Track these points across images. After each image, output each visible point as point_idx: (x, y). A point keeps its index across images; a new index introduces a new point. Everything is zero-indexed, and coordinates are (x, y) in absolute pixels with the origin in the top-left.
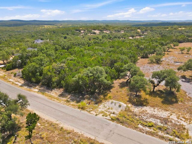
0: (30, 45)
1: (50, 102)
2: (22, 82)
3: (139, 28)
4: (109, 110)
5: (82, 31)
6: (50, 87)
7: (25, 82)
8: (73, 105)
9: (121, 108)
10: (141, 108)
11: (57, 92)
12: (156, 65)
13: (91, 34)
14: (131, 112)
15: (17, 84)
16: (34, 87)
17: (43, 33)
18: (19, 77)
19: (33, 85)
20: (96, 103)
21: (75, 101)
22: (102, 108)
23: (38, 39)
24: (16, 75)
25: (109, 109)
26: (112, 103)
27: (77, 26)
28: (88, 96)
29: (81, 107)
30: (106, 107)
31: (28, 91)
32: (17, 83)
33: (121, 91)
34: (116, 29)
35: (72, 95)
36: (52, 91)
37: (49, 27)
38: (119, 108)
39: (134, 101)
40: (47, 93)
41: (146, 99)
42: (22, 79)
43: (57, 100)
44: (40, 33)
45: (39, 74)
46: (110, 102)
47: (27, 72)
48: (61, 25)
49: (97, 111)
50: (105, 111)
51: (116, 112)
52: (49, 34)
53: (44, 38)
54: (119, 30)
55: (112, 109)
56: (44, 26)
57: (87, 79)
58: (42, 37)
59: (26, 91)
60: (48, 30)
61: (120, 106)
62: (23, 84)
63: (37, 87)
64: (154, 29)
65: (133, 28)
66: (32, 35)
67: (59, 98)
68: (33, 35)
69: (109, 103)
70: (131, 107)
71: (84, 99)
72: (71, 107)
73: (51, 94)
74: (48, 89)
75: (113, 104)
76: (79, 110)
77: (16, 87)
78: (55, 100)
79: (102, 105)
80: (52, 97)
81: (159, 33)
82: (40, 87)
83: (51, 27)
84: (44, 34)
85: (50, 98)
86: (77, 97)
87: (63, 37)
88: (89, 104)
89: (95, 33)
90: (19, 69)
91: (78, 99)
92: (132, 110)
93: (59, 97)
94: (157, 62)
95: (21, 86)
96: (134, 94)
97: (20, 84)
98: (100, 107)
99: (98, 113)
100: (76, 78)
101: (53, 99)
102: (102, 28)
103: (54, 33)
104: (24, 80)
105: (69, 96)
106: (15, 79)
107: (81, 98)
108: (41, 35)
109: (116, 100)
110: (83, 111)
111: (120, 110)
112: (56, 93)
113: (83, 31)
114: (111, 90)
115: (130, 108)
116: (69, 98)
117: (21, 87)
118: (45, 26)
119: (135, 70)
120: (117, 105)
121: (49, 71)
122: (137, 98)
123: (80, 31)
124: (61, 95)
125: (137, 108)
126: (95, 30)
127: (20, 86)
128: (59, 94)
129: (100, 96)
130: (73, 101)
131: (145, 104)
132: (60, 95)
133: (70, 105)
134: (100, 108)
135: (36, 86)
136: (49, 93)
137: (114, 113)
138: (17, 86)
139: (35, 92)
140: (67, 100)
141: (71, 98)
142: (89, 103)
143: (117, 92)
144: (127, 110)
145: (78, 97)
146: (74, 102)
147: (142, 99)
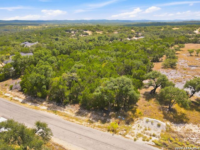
0: (20, 49)
1: (69, 124)
2: (23, 97)
3: (132, 28)
4: (146, 132)
5: (72, 32)
6: (62, 103)
7: (26, 97)
8: (99, 127)
9: (161, 127)
10: (183, 127)
11: (73, 110)
12: (172, 71)
13: (83, 35)
14: (174, 132)
15: (17, 101)
16: (40, 103)
17: (29, 34)
18: (17, 90)
19: (39, 101)
20: (128, 123)
21: (100, 121)
22: (136, 128)
23: (26, 42)
24: (13, 88)
25: (146, 130)
26: (147, 122)
27: (65, 27)
28: (113, 113)
29: (110, 129)
30: (141, 127)
31: (35, 110)
32: (16, 98)
33: (149, 105)
34: (108, 29)
35: (92, 113)
36: (65, 108)
37: (33, 28)
38: (158, 128)
39: (171, 118)
40: (59, 110)
41: (184, 114)
42: (22, 93)
43: (76, 120)
44: (25, 35)
45: (45, 87)
46: (145, 121)
47: (30, 85)
48: (46, 25)
49: (133, 134)
50: (142, 132)
51: (156, 133)
52: (36, 35)
53: (32, 40)
54: (113, 30)
55: (149, 130)
56: (27, 27)
57: (113, 93)
58: (29, 39)
59: (31, 109)
60: (33, 31)
61: (159, 126)
62: (24, 100)
63: (44, 103)
64: (148, 29)
65: (127, 29)
66: (16, 36)
67: (77, 117)
68: (18, 36)
69: (143, 122)
70: (171, 125)
71: (110, 118)
72: (98, 129)
73: (66, 112)
74: (58, 105)
75: (150, 123)
76: (110, 134)
77: (17, 105)
78: (74, 120)
79: (135, 125)
80: (68, 117)
81: (156, 33)
82: (48, 104)
83: (35, 27)
84: (31, 36)
85: (67, 118)
86: (100, 115)
87: (54, 39)
88: (119, 124)
89: (87, 34)
90: (13, 79)
91: (103, 118)
92: (175, 130)
93: (77, 115)
94: (171, 66)
95: (23, 102)
96: (166, 108)
97: (21, 100)
98: (133, 127)
99: (135, 137)
100: (98, 92)
101: (71, 120)
102: (94, 29)
103: (42, 34)
104: (25, 94)
105: (89, 114)
106: (13, 93)
107: (105, 116)
108: (27, 37)
109: (150, 118)
110: (115, 135)
111: (160, 130)
112: (71, 110)
113: (74, 32)
114: (137, 104)
115: (171, 127)
116: (90, 117)
117: (23, 105)
118: (29, 26)
119: (164, 79)
120: (155, 125)
121: (60, 83)
122: (172, 113)
123: (70, 32)
124: (79, 113)
125: (178, 127)
126: (86, 30)
127: (21, 103)
128: (75, 112)
129: (128, 112)
130: (97, 121)
131: (185, 120)
132: (77, 113)
133: (95, 127)
134: (134, 129)
135: (42, 102)
136: (62, 111)
137: (154, 136)
138: (17, 102)
139: (43, 110)
140: (89, 120)
141: (93, 116)
142: (119, 122)
143: (145, 106)
144: (169, 130)
145: (102, 115)
146: (99, 123)
147: (179, 114)
